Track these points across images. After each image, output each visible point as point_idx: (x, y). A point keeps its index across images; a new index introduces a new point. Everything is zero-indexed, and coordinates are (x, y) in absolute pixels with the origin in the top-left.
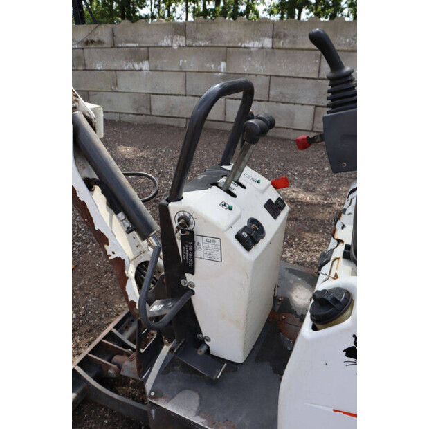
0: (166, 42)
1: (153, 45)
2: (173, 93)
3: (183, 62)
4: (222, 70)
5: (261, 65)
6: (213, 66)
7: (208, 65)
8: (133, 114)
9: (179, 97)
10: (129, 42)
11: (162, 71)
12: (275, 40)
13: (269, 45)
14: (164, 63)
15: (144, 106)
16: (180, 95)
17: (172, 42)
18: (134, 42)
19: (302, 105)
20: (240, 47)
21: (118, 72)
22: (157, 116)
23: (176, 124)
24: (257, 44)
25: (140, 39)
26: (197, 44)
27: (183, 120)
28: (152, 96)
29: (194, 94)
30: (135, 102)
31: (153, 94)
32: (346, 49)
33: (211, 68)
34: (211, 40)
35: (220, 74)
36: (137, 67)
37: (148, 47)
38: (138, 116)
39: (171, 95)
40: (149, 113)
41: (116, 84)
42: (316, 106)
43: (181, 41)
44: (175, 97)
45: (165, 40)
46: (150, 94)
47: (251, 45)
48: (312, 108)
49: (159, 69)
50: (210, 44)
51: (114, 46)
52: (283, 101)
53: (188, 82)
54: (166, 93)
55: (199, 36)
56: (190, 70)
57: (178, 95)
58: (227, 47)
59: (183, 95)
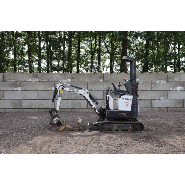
0: (30, 80)
1: (23, 81)
2: (33, 99)
3: (37, 88)
4: (53, 90)
6: (49, 88)
7: (47, 88)
8: (12, 109)
10: (12, 80)
11: (27, 91)
12: (72, 79)
13: (70, 81)
14: (29, 88)
15: (17, 105)
17: (32, 80)
18: (14, 80)
19: (83, 100)
21: (4, 92)
22: (24, 109)
23: (33, 111)
24: (66, 81)
25: (17, 79)
26: (43, 81)
27: (37, 109)
28: (22, 100)
29: (42, 99)
30: (13, 103)
31: (23, 100)
32: (95, 81)
33: (49, 89)
34: (49, 80)
35: (52, 91)
36: (15, 89)
37: (21, 82)
38: (14, 109)
39: (31, 100)
40: (20, 108)
41: (4, 97)
43: (36, 80)
44: (33, 100)
45: (29, 79)
46: (21, 100)
47: (64, 81)
49: (26, 90)
50: (48, 81)
51: (4, 81)
52: (76, 99)
53: (39, 94)
54: (29, 99)
55: (43, 78)
56: (40, 90)
57: (34, 100)
58: (55, 82)
59: (37, 100)
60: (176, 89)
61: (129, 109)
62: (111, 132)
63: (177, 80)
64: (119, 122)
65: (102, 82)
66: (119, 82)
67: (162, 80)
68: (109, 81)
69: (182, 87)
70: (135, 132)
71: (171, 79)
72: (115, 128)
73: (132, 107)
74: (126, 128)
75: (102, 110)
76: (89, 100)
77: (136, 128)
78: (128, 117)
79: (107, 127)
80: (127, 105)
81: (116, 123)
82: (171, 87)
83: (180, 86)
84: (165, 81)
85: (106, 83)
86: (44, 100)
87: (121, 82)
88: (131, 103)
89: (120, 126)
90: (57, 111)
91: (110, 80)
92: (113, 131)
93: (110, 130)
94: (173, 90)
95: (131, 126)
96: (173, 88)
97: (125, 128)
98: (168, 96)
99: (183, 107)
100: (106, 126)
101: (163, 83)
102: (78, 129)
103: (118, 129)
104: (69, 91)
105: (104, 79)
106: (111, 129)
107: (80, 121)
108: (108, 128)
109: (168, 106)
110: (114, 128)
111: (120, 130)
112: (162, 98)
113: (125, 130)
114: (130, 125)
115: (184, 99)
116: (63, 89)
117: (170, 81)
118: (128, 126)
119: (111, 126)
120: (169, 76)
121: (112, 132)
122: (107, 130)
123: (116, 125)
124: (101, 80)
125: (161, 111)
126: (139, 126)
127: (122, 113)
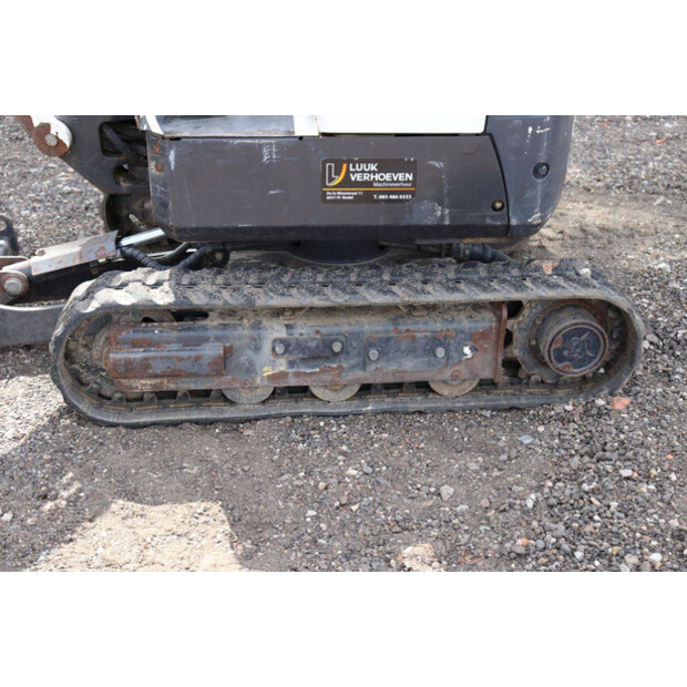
72: (270, 367)
74: (409, 367)
77: (534, 351)
78: (438, 214)
79: (158, 367)
89: (327, 343)
92: (247, 404)
95: (476, 339)
97: (393, 367)
100: (138, 355)
103: (309, 375)
108: (174, 375)
110: (251, 370)
111: (333, 386)
114: (464, 323)
118: (437, 341)
119: (211, 350)
123: (276, 330)
126: (578, 332)
127: (365, 173)
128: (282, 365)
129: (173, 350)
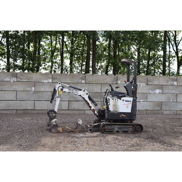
2: (10, 100)
3: (15, 87)
4: (33, 90)
5: (48, 88)
6: (29, 89)
9: (13, 101)
11: (5, 91)
12: (53, 80)
13: (51, 82)
14: (6, 88)
16: (14, 100)
17: (10, 79)
19: (64, 101)
20: (40, 82)
23: (11, 113)
24: (46, 81)
26: (22, 81)
27: (14, 110)
29: (20, 100)
32: (77, 82)
33: (28, 89)
34: (28, 79)
35: (32, 92)
39: (9, 100)
42: (69, 101)
43: (15, 79)
45: (7, 79)
47: (44, 81)
48: (68, 102)
49: (3, 90)
50: (28, 81)
53: (17, 95)
54: (6, 100)
55: (23, 78)
56: (18, 90)
57: (12, 100)
58: (35, 82)
59: (15, 100)
60: (155, 92)
61: (129, 110)
62: (112, 134)
63: (156, 83)
64: (120, 124)
65: (84, 83)
66: (101, 84)
67: (142, 82)
68: (91, 83)
69: (160, 90)
70: (134, 133)
71: (150, 82)
72: (116, 129)
73: (132, 109)
74: (126, 130)
75: (101, 112)
76: (89, 101)
77: (135, 129)
78: (128, 118)
79: (109, 129)
80: (127, 107)
81: (117, 125)
82: (150, 90)
83: (159, 89)
84: (145, 84)
85: (87, 84)
86: (23, 101)
87: (103, 84)
88: (131, 105)
89: (120, 127)
90: (55, 113)
91: (92, 81)
92: (114, 132)
93: (111, 132)
94: (152, 93)
95: (131, 127)
96: (152, 91)
97: (125, 129)
98: (148, 98)
99: (161, 110)
100: (107, 128)
101: (143, 86)
102: (78, 130)
103: (119, 130)
104: (68, 92)
105: (86, 80)
106: (112, 130)
107: (80, 122)
109: (147, 109)
110: (115, 129)
111: (121, 131)
112: (141, 101)
113: (125, 132)
114: (130, 126)
115: (162, 102)
116: (62, 90)
117: (149, 84)
118: (128, 127)
119: (112, 127)
120: (148, 79)
121: (114, 134)
122: (108, 132)
123: (117, 126)
124: (83, 81)
125: (140, 114)
126: (139, 127)
127: (123, 115)
128: (117, 129)
129: (110, 127)
